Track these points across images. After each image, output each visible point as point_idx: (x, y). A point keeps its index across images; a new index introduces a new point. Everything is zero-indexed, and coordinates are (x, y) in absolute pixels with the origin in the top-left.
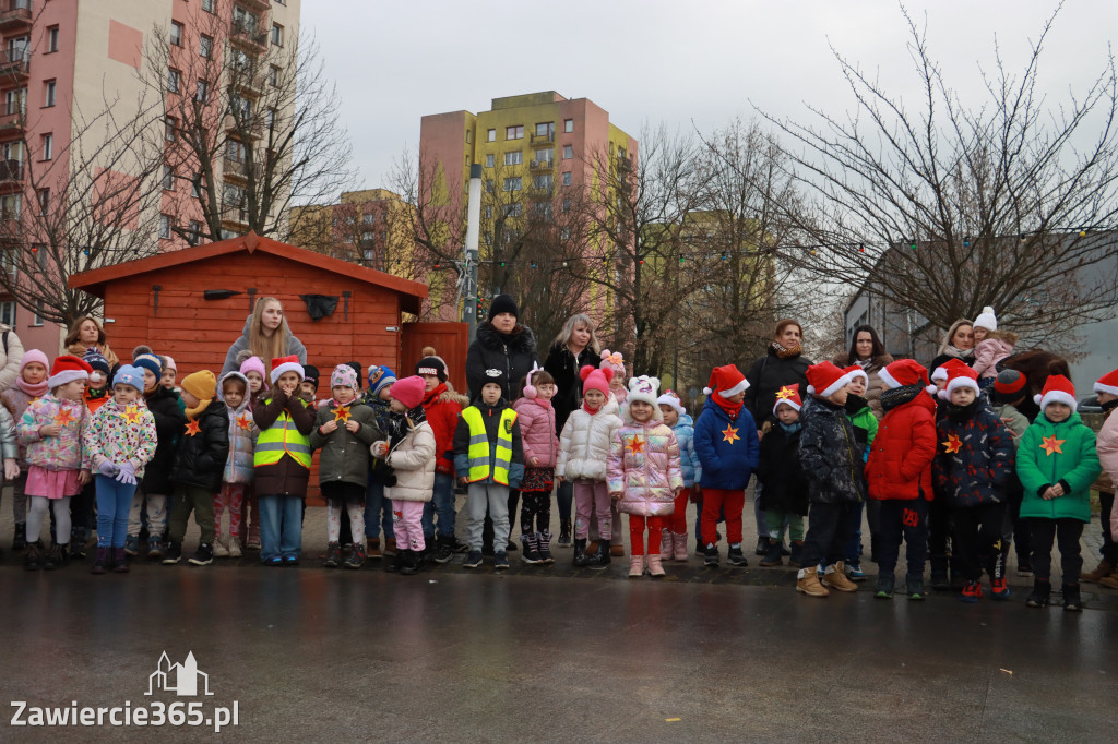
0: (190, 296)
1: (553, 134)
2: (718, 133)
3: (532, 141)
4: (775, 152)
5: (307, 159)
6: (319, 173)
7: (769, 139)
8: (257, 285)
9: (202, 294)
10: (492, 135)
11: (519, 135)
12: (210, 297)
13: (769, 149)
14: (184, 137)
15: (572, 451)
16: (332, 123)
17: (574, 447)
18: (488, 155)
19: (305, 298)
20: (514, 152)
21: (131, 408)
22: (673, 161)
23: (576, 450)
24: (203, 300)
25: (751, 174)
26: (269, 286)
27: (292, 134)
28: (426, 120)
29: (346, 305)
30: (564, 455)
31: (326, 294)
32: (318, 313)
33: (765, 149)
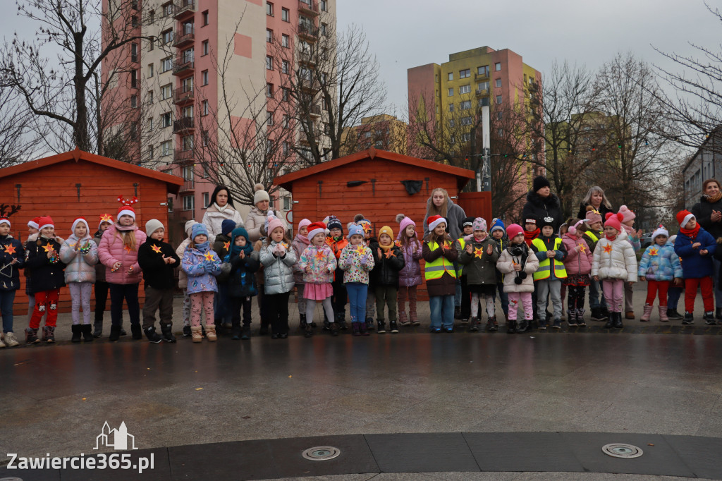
0: (339, 185)
1: (489, 72)
2: (607, 65)
3: (476, 78)
4: (644, 73)
5: (362, 102)
6: (370, 108)
7: (641, 64)
8: (376, 177)
9: (346, 184)
10: (451, 77)
11: (468, 75)
12: (350, 185)
13: (641, 71)
14: (292, 95)
15: (601, 262)
16: (374, 79)
17: (602, 261)
18: (449, 89)
19: (403, 183)
20: (465, 86)
21: (360, 247)
22: (574, 84)
23: (604, 262)
24: (346, 187)
25: (629, 89)
26: (382, 177)
27: (353, 87)
28: (410, 71)
29: (427, 184)
30: (596, 264)
31: (415, 179)
32: (413, 191)
33: (638, 72)
